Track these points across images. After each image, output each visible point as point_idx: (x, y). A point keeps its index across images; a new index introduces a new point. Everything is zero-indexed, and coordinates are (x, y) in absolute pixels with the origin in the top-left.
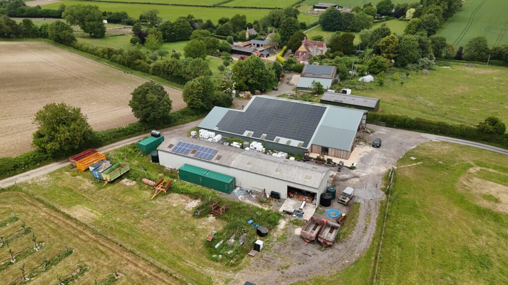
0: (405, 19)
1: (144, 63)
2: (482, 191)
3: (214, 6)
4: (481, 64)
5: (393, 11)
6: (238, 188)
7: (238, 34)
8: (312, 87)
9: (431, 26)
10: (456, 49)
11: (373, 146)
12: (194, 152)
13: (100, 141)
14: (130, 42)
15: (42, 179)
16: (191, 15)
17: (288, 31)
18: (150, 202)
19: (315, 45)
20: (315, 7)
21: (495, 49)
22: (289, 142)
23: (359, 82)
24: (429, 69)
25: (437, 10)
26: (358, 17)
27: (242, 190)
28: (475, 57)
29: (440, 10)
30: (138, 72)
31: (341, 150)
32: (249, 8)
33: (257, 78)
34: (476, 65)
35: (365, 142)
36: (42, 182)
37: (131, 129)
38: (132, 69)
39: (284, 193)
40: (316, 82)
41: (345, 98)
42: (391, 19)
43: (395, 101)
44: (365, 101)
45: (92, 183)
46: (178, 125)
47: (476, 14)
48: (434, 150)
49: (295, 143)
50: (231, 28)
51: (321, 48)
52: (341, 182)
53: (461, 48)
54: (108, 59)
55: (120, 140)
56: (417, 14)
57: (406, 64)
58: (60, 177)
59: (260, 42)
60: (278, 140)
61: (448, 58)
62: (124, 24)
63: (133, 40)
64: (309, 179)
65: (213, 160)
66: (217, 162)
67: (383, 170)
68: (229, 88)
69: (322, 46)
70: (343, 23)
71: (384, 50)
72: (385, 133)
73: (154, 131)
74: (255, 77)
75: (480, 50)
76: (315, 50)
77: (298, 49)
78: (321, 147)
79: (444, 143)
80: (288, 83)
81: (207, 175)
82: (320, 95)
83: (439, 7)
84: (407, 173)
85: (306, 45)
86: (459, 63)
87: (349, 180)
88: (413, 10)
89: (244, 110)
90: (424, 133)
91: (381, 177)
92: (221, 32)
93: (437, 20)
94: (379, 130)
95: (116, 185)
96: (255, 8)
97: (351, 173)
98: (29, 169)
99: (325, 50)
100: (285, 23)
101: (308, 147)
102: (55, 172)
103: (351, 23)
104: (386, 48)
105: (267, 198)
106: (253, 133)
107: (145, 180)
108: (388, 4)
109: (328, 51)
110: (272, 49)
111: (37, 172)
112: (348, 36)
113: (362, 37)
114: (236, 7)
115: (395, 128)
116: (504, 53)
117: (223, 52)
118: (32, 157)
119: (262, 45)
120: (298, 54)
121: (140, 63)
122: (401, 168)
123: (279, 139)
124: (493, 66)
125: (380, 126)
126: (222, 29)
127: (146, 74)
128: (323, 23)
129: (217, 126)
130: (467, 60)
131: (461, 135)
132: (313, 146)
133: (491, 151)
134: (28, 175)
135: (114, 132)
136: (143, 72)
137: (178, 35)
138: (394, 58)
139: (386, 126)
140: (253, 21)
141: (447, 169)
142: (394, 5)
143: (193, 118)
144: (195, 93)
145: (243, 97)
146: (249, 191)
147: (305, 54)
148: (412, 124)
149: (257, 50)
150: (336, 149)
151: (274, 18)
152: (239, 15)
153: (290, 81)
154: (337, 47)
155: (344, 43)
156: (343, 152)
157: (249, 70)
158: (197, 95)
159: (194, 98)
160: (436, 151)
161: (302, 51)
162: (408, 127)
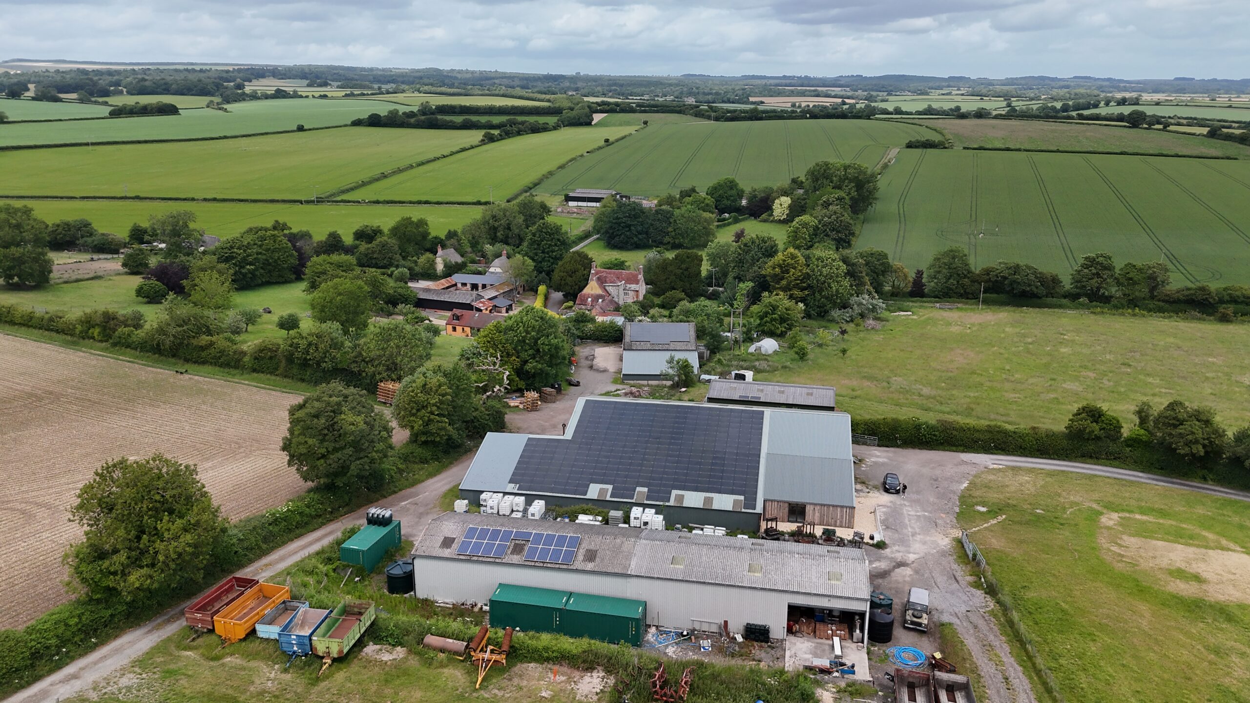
0: (771, 218)
1: (220, 341)
2: (1158, 561)
3: (319, 201)
4: (966, 303)
5: (744, 202)
6: (653, 630)
7: (416, 262)
8: (671, 371)
9: (838, 232)
10: (912, 275)
11: (887, 491)
12: (518, 549)
13: (236, 552)
14: (134, 293)
15: (124, 681)
16: (281, 221)
17: (543, 252)
18: (474, 694)
19: (619, 278)
20: (568, 199)
21: (987, 272)
22: (708, 500)
23: (751, 354)
24: (876, 319)
25: (840, 199)
26: (683, 216)
27: (667, 633)
28: (951, 289)
29: (844, 198)
30: (208, 368)
31: (837, 506)
32: (411, 202)
33: (547, 358)
34: (959, 305)
35: (863, 483)
36: (129, 689)
37: (301, 514)
38: (187, 360)
39: (777, 624)
40: (676, 359)
41: (762, 391)
42: (743, 220)
43: (853, 390)
44: (808, 394)
45: (286, 671)
46: (400, 490)
47: (905, 206)
48: (1007, 486)
49: (724, 502)
50: (396, 248)
51: (633, 287)
52: (880, 581)
53: (920, 274)
54: (101, 341)
55: (280, 546)
56: (796, 209)
57: (826, 312)
58: (172, 667)
59: (478, 280)
60: (680, 498)
61: (896, 294)
62: (86, 251)
63: (145, 288)
64: (837, 580)
65: (579, 564)
66: (590, 566)
67: (944, 542)
68: (498, 387)
69: (637, 282)
70: (651, 230)
71: (778, 283)
72: (885, 460)
73: (373, 511)
74: (541, 357)
75: (959, 275)
76: (622, 292)
77: (581, 289)
78: (787, 505)
79: (1015, 469)
80: (591, 367)
81: (572, 605)
82: (690, 389)
83: (842, 194)
84: (996, 543)
85: (601, 281)
86: (926, 304)
87: (892, 574)
88: (786, 201)
89: (569, 435)
90: (963, 451)
91: (950, 558)
92: (371, 258)
93: (847, 217)
94: (872, 456)
95: (355, 666)
96: (426, 202)
97: (886, 558)
98: (70, 658)
99: (642, 288)
100: (534, 234)
101: (759, 509)
102: (150, 654)
103: (670, 229)
104: (782, 278)
105: (739, 644)
106: (610, 487)
107: (430, 639)
108: (731, 188)
109: (648, 292)
110: (515, 293)
111: (95, 663)
112: (688, 257)
113: (713, 258)
114: (377, 202)
115: (898, 446)
116: (1005, 278)
117: (400, 306)
119: (484, 286)
120: (584, 302)
121: (212, 344)
122: (975, 533)
123: (683, 496)
124: (993, 308)
125: (865, 447)
126: (373, 252)
127: (233, 371)
128: (607, 232)
129: (510, 482)
130: (936, 297)
131: (1038, 450)
132: (768, 504)
133: (1109, 477)
134: (75, 677)
135: (263, 527)
136: (220, 366)
137: (262, 271)
138: (803, 300)
139: (879, 446)
140: (446, 232)
141: (1062, 524)
142: (743, 191)
143: (430, 469)
144: (434, 405)
145: (518, 406)
146: (685, 633)
147: (600, 300)
148: (934, 435)
149: (483, 297)
150: (824, 505)
151: (497, 224)
152: (410, 218)
153: (594, 362)
154: (668, 281)
155: (682, 273)
156: (842, 512)
157: (524, 341)
158: (438, 408)
159: (432, 417)
160: (1013, 489)
161: (592, 295)
162: (927, 443)
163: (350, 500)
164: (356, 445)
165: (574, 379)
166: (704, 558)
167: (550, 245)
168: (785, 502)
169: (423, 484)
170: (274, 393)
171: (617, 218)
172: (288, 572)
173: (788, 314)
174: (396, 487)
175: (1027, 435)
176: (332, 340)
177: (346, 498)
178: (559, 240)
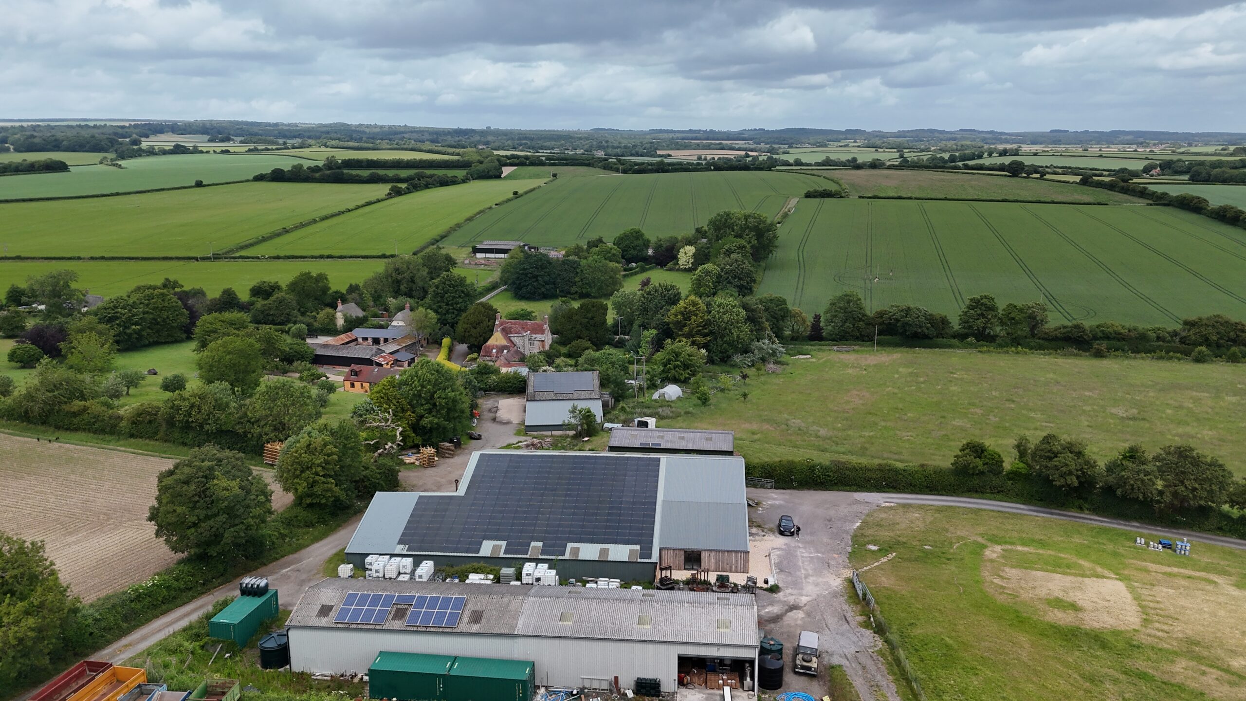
0: (677, 267)
1: (94, 406)
2: (1037, 592)
3: (217, 257)
4: (862, 346)
5: (650, 252)
6: (542, 691)
7: (315, 318)
8: (573, 421)
9: (740, 279)
10: (810, 320)
11: (782, 533)
12: (400, 614)
13: (91, 634)
16: (172, 278)
17: (447, 304)
19: (525, 329)
20: (476, 250)
21: (881, 314)
22: (604, 552)
23: (655, 401)
24: (777, 363)
25: (741, 247)
26: (589, 266)
27: (555, 693)
28: (847, 332)
29: (744, 247)
30: (81, 435)
31: (731, 551)
32: (313, 257)
33: (444, 412)
34: (856, 348)
35: (759, 526)
37: (168, 588)
38: (58, 428)
39: (668, 676)
40: (579, 408)
41: (662, 437)
42: (650, 269)
43: (753, 433)
44: (707, 439)
46: (283, 557)
47: (805, 254)
48: (898, 524)
49: (620, 552)
50: (294, 303)
51: (539, 337)
52: (772, 625)
53: (817, 318)
55: (143, 624)
56: (701, 258)
57: (729, 357)
59: (377, 334)
60: (576, 551)
61: (795, 338)
63: (19, 352)
64: (726, 627)
65: (463, 627)
66: (475, 628)
67: (836, 582)
68: (390, 444)
69: (543, 332)
70: (559, 280)
71: (681, 330)
72: (782, 502)
73: (248, 581)
74: (438, 411)
75: (854, 319)
76: (527, 342)
77: (486, 340)
78: (682, 553)
79: (906, 507)
80: (494, 420)
81: (457, 670)
82: (594, 438)
83: (743, 242)
84: (886, 581)
85: (506, 332)
86: (824, 347)
87: (785, 618)
88: (690, 250)
89: (462, 491)
90: (856, 491)
91: (842, 598)
92: (267, 315)
93: (747, 265)
94: (769, 499)
96: (330, 257)
97: (779, 601)
99: (548, 338)
100: (437, 287)
101: (655, 558)
103: (577, 279)
104: (685, 325)
105: (630, 699)
106: (503, 544)
108: (637, 239)
109: (554, 342)
110: (418, 347)
113: (618, 307)
114: (278, 258)
115: (794, 488)
116: (897, 320)
117: (295, 364)
119: (386, 340)
120: (489, 353)
121: (85, 409)
122: (866, 572)
123: (578, 549)
124: (888, 349)
125: (762, 490)
126: (270, 309)
127: (108, 437)
128: (514, 283)
129: (399, 543)
130: (833, 340)
131: (927, 487)
132: (664, 553)
133: (993, 511)
135: (123, 604)
136: (95, 432)
137: (149, 331)
138: (705, 346)
139: (776, 488)
140: (347, 286)
141: (948, 559)
142: (648, 241)
143: (316, 533)
144: (319, 465)
145: (413, 463)
146: (575, 692)
147: (505, 351)
148: (828, 476)
149: (384, 352)
150: (719, 551)
151: (399, 277)
152: (309, 273)
153: (498, 415)
154: (574, 330)
155: (588, 322)
156: (736, 557)
157: (420, 396)
158: (323, 467)
159: (317, 478)
160: (903, 526)
161: (497, 346)
162: (822, 483)
163: (225, 570)
164: (230, 511)
165: (476, 433)
166: (593, 613)
167: (454, 297)
168: (680, 550)
169: (308, 549)
170: (152, 458)
171: (524, 269)
172: (149, 653)
173: (691, 360)
174: (277, 553)
175: (916, 472)
176: (216, 401)
177: (221, 568)
178: (463, 292)
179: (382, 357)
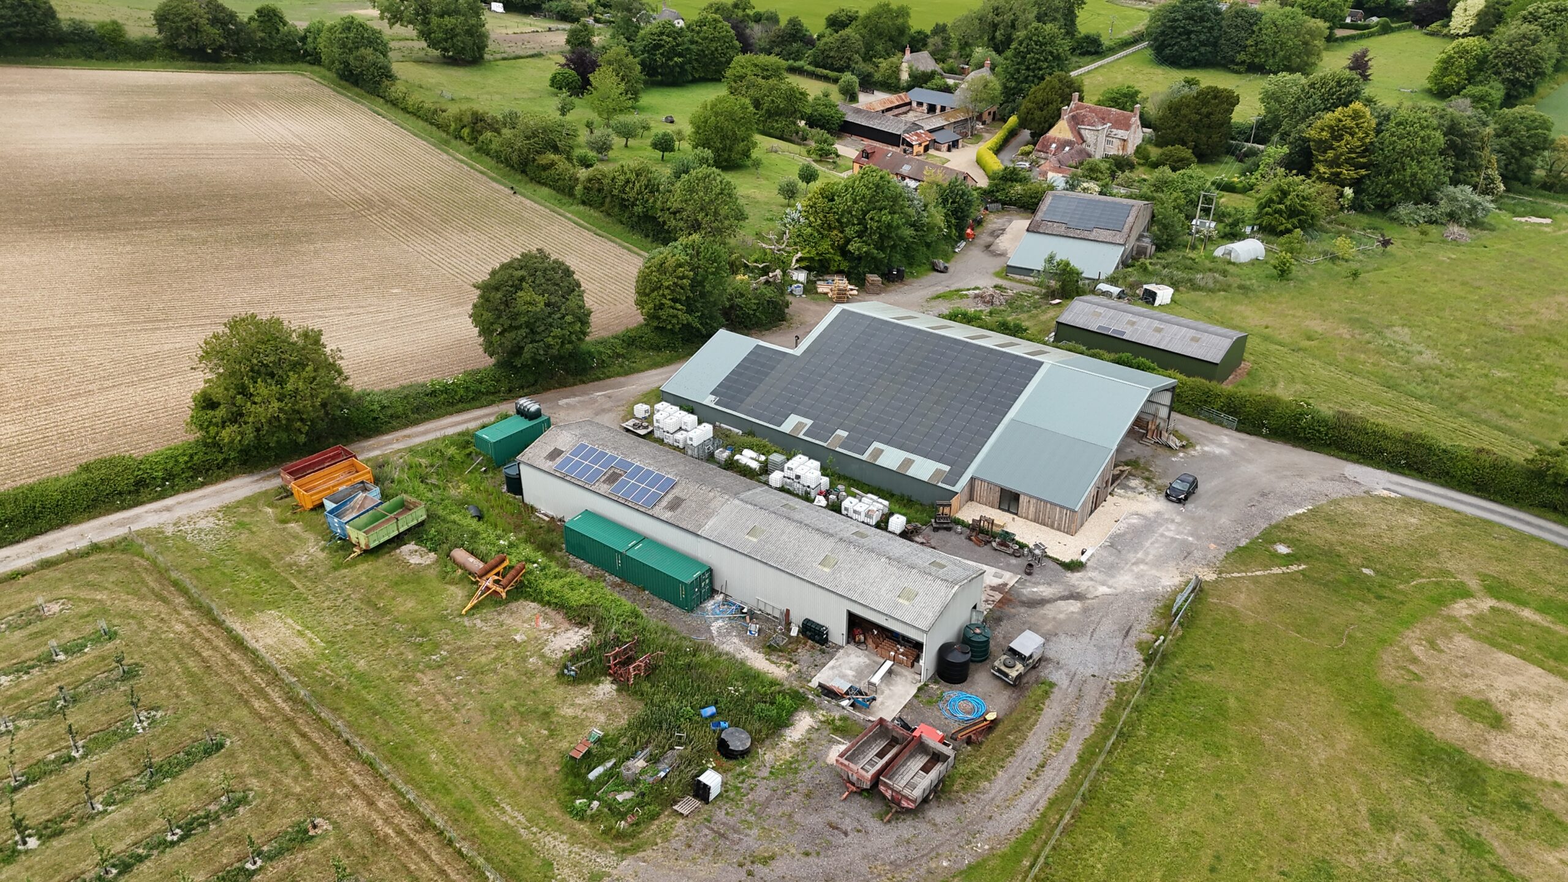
0: (1445, 31)
1: (562, 163)
2: (1464, 682)
6: (719, 598)
7: (878, 67)
11: (1167, 496)
12: (612, 478)
13: (375, 419)
15: (203, 524)
18: (458, 619)
22: (908, 463)
23: (1214, 260)
26: (1275, 23)
27: (730, 604)
31: (1056, 505)
35: (1148, 479)
36: (201, 530)
37: (465, 388)
39: (838, 630)
43: (1309, 338)
44: (1193, 339)
45: (323, 550)
48: (1364, 526)
49: (924, 469)
50: (860, 44)
51: (1121, 133)
52: (1023, 610)
56: (1490, 18)
58: (247, 520)
59: (939, 99)
60: (878, 453)
64: (908, 599)
65: (657, 511)
66: (667, 515)
67: (1169, 579)
68: (778, 272)
70: (1222, 41)
72: (1225, 452)
73: (524, 402)
74: (869, 236)
76: (1102, 139)
78: (998, 489)
79: (1409, 503)
80: (988, 247)
81: (637, 551)
82: (1068, 302)
85: (1076, 121)
87: (1048, 606)
88: (1476, 4)
90: (1357, 462)
91: (1153, 604)
94: (1212, 441)
95: (381, 562)
97: (1063, 583)
98: (174, 491)
99: (1141, 136)
101: (959, 486)
102: (239, 504)
103: (1249, 42)
104: (1331, 148)
105: (791, 637)
106: (809, 422)
107: (460, 554)
109: (1146, 141)
110: (975, 124)
111: (192, 501)
112: (1215, 97)
113: (1268, 97)
115: (1265, 436)
117: (816, 130)
118: (186, 458)
119: (943, 109)
120: (1045, 149)
121: (553, 164)
122: (1231, 580)
123: (882, 451)
125: (1218, 427)
126: (831, 49)
127: (565, 200)
129: (712, 393)
132: (977, 483)
134: (168, 509)
135: (416, 396)
136: (558, 191)
137: (693, 64)
139: (1237, 430)
140: (932, 26)
141: (1379, 597)
143: (658, 359)
145: (826, 294)
146: (745, 610)
147: (1067, 149)
148: (1319, 431)
149: (922, 128)
150: (1041, 500)
151: (997, 19)
153: (997, 241)
156: (1060, 512)
157: (850, 213)
158: (673, 291)
159: (664, 301)
160: (1370, 531)
161: (1059, 140)
162: (1308, 440)
163: (536, 381)
164: (532, 327)
165: (941, 263)
166: (784, 537)
168: (996, 485)
169: (641, 375)
170: (586, 233)
172: (411, 450)
174: (603, 373)
179: (917, 134)
